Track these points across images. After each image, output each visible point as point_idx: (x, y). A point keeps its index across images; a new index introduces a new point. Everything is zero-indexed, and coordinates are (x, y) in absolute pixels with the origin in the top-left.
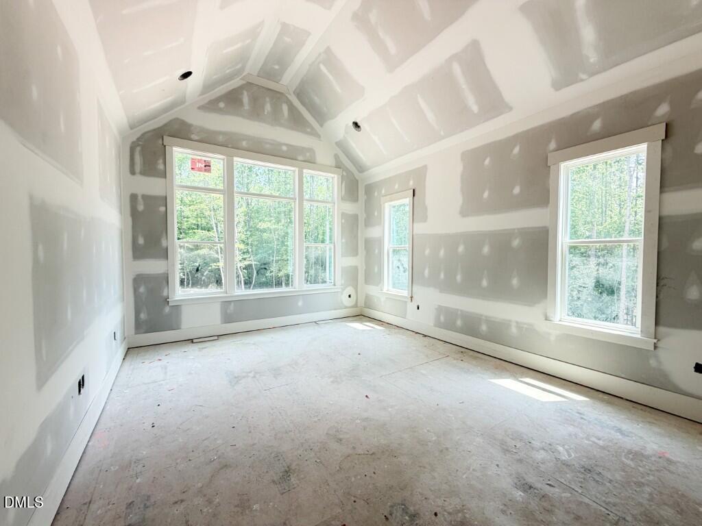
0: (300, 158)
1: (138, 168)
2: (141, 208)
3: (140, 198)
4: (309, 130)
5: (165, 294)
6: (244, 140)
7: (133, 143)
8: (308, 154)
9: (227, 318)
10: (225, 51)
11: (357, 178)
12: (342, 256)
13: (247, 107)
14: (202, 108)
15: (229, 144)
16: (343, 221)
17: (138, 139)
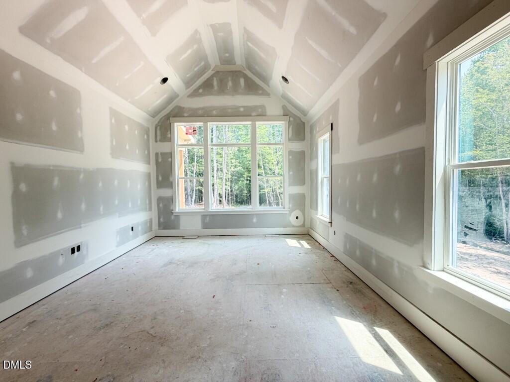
0: (253, 114)
1: (158, 138)
2: (160, 160)
3: (159, 155)
4: (260, 92)
5: (172, 208)
6: (214, 110)
7: (156, 125)
8: (260, 110)
9: (205, 226)
10: (181, 59)
11: (303, 121)
12: (289, 186)
13: (216, 88)
14: (189, 96)
15: (206, 114)
16: (291, 157)
17: (159, 122)
